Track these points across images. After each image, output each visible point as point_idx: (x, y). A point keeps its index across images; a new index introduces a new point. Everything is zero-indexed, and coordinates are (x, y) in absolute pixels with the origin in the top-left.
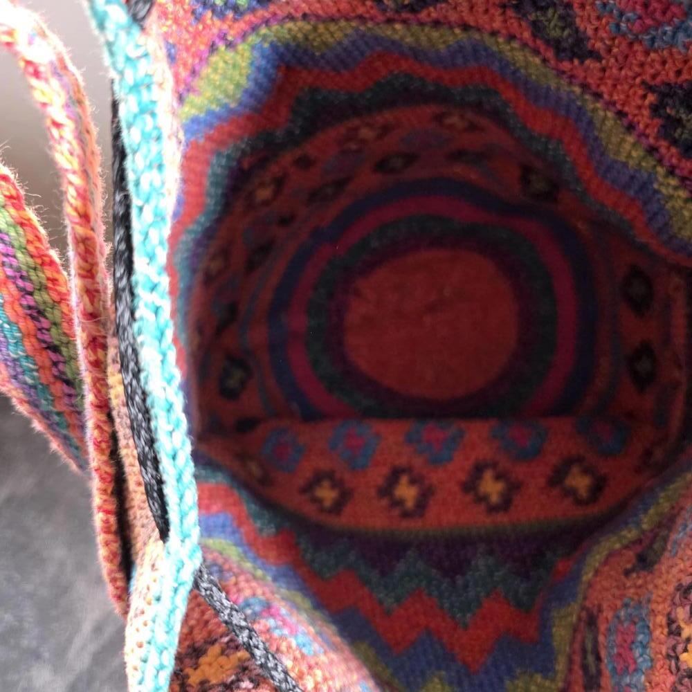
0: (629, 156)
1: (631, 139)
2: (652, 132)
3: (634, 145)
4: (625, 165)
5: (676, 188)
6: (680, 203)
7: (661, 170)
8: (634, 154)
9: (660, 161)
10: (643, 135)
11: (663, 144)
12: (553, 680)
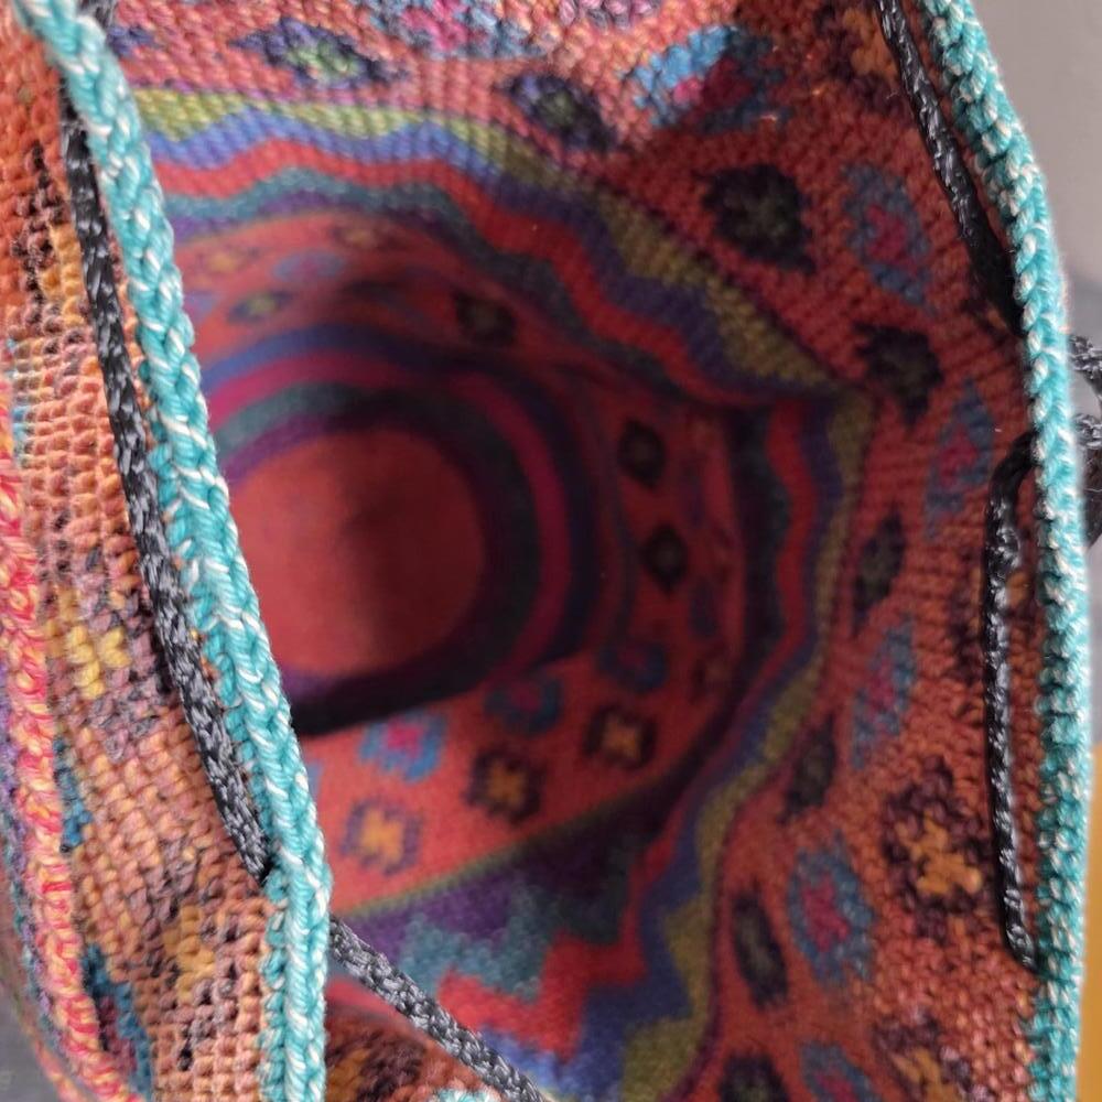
0: (666, 268)
1: (667, 246)
2: (703, 232)
3: (675, 254)
4: (658, 282)
5: (736, 304)
6: (740, 322)
7: (713, 283)
8: (674, 266)
9: (714, 269)
10: (690, 237)
11: (718, 247)
12: (689, 1015)
